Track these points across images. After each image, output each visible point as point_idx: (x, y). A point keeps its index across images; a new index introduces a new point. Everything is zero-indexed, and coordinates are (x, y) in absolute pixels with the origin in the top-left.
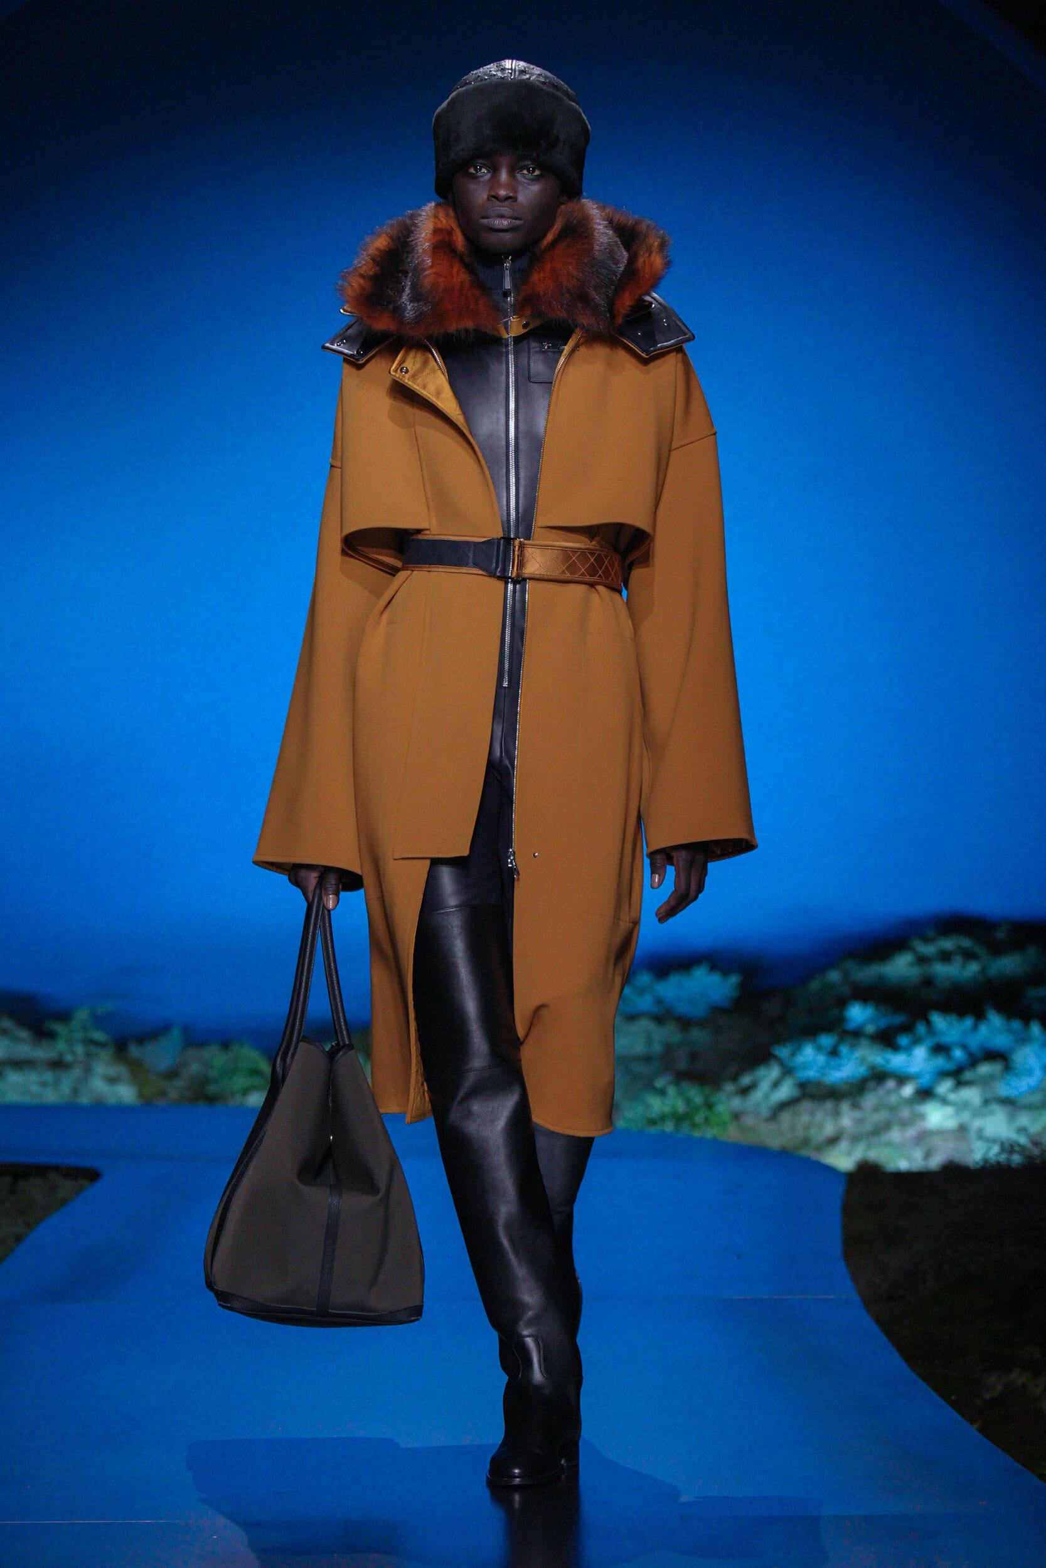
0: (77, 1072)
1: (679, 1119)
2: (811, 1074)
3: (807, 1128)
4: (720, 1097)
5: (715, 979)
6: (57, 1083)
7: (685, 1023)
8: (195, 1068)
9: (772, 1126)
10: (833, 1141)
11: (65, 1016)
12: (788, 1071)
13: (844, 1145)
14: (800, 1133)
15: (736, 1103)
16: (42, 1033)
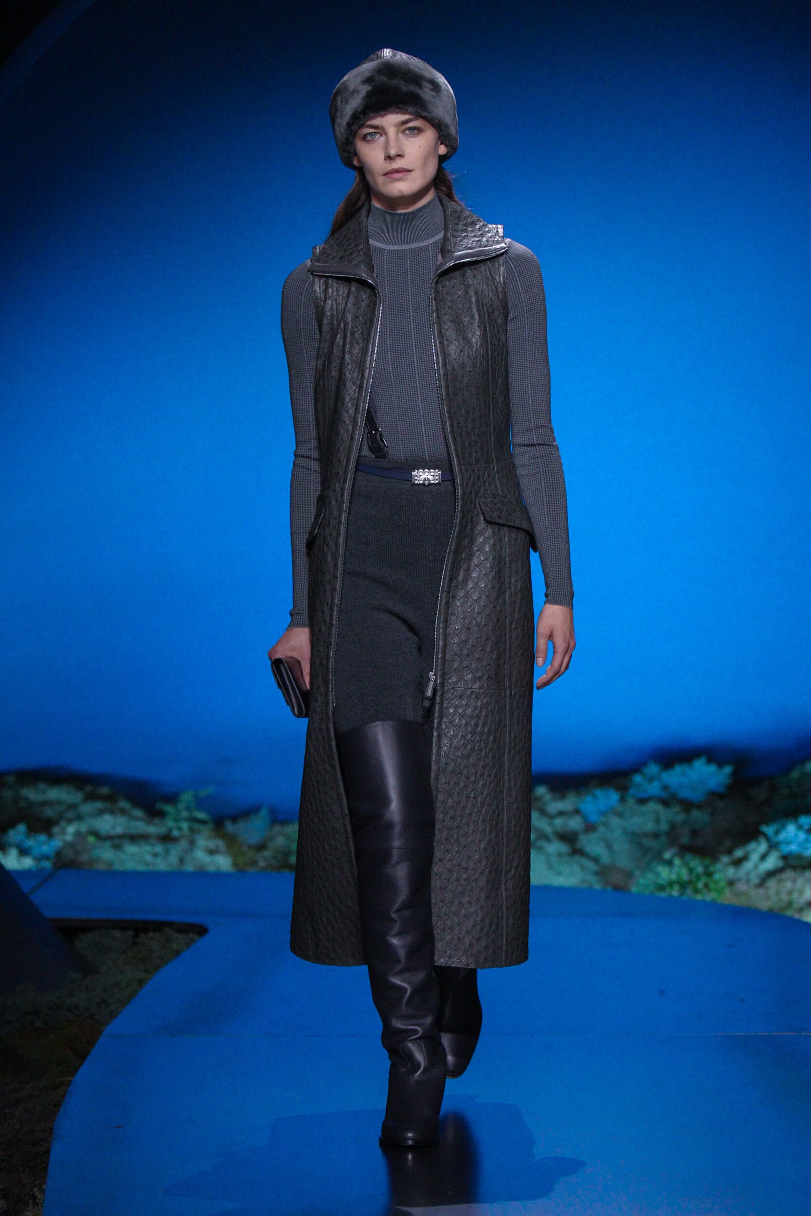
0: (184, 844)
1: (683, 885)
2: (793, 848)
3: (790, 893)
4: (718, 866)
5: (712, 768)
6: (167, 852)
7: (687, 805)
8: (280, 841)
9: (761, 891)
11: (172, 799)
12: (773, 846)
14: (785, 898)
15: (731, 872)
16: (154, 813)
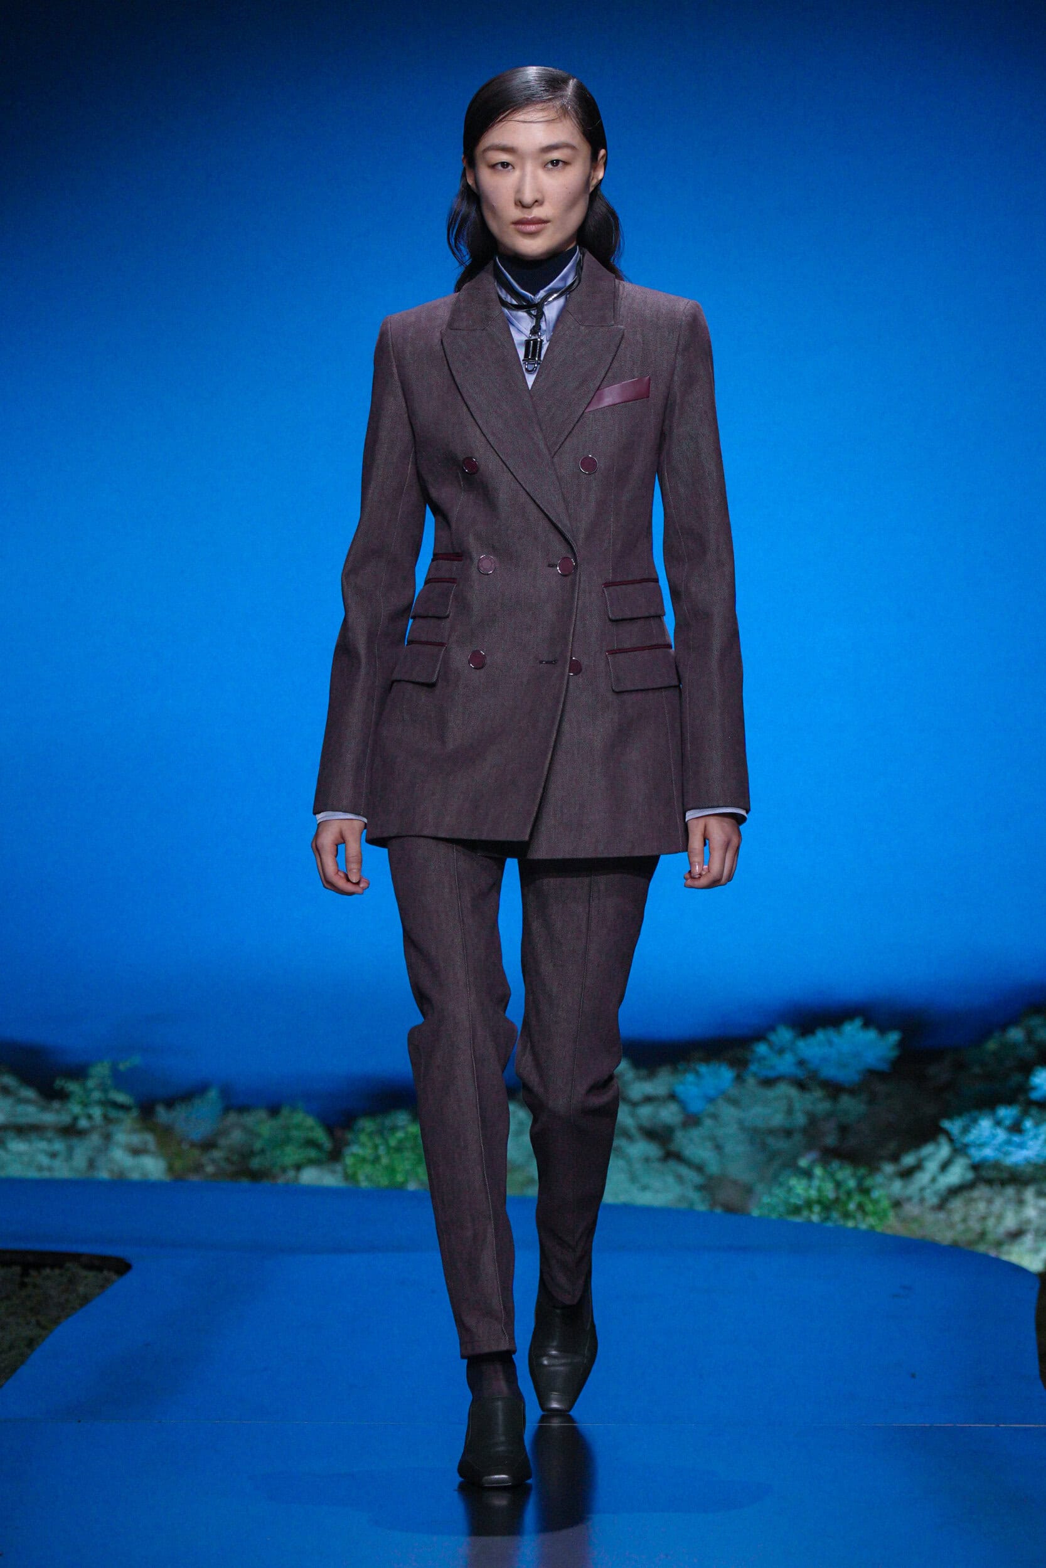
0: (95, 1139)
1: (827, 1207)
2: (988, 1153)
3: (984, 1219)
4: (879, 1178)
5: (871, 1035)
6: (70, 1153)
7: (834, 1089)
8: (236, 1137)
9: (941, 1216)
10: (1016, 1235)
11: (79, 1073)
12: (959, 1150)
13: (1028, 1240)
14: (975, 1226)
15: (897, 1186)
16: (51, 1094)
